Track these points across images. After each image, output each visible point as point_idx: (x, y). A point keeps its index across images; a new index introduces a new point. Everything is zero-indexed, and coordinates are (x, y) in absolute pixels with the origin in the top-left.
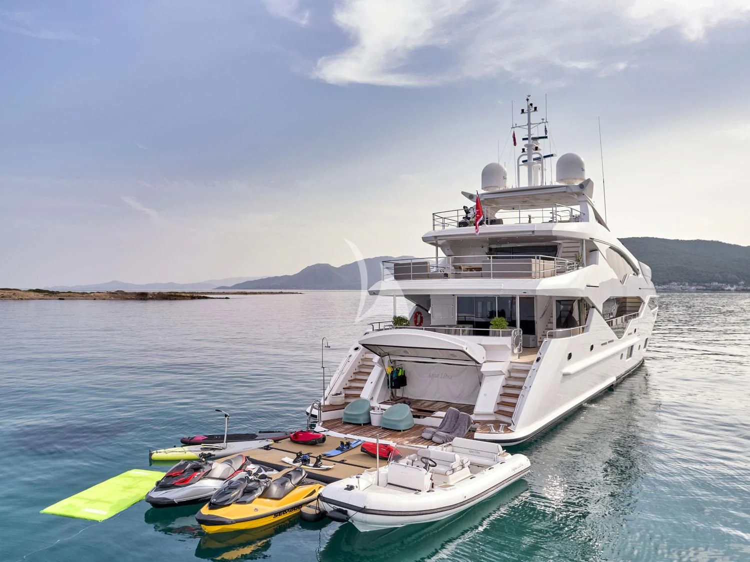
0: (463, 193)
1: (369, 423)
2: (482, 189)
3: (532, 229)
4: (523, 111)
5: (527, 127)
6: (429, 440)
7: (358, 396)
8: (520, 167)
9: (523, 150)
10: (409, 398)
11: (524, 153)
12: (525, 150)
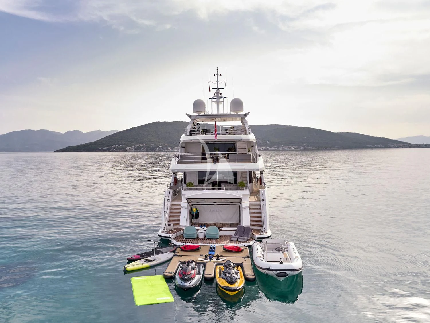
0: (187, 114)
1: (198, 237)
2: (193, 112)
3: (241, 138)
4: (214, 74)
5: (216, 83)
6: (236, 241)
7: (179, 224)
8: (213, 103)
9: (214, 94)
10: (199, 222)
11: (215, 96)
12: (215, 94)
